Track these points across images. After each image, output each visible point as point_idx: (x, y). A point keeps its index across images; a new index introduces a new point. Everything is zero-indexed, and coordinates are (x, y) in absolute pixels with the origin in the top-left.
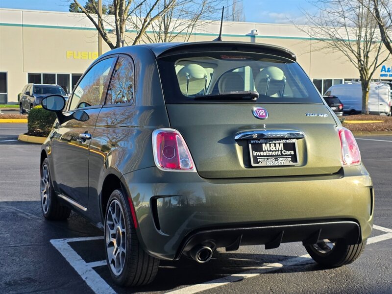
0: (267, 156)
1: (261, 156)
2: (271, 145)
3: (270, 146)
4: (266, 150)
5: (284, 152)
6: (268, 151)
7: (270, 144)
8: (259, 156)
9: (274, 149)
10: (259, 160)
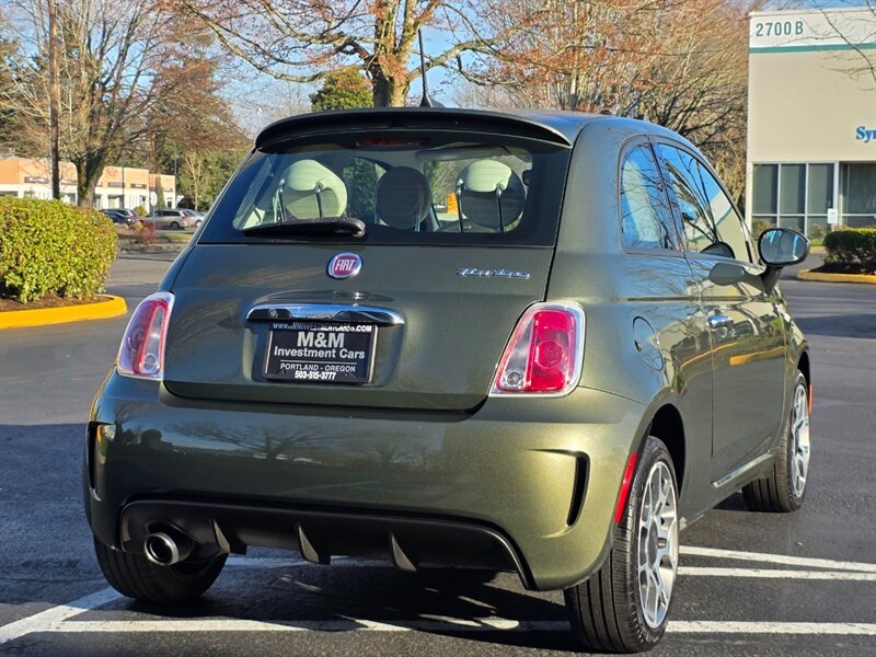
0: (303, 358)
1: (290, 357)
2: (319, 335)
3: (315, 338)
4: (305, 345)
5: (344, 353)
6: (309, 348)
7: (316, 333)
8: (285, 357)
9: (323, 344)
10: (283, 365)
